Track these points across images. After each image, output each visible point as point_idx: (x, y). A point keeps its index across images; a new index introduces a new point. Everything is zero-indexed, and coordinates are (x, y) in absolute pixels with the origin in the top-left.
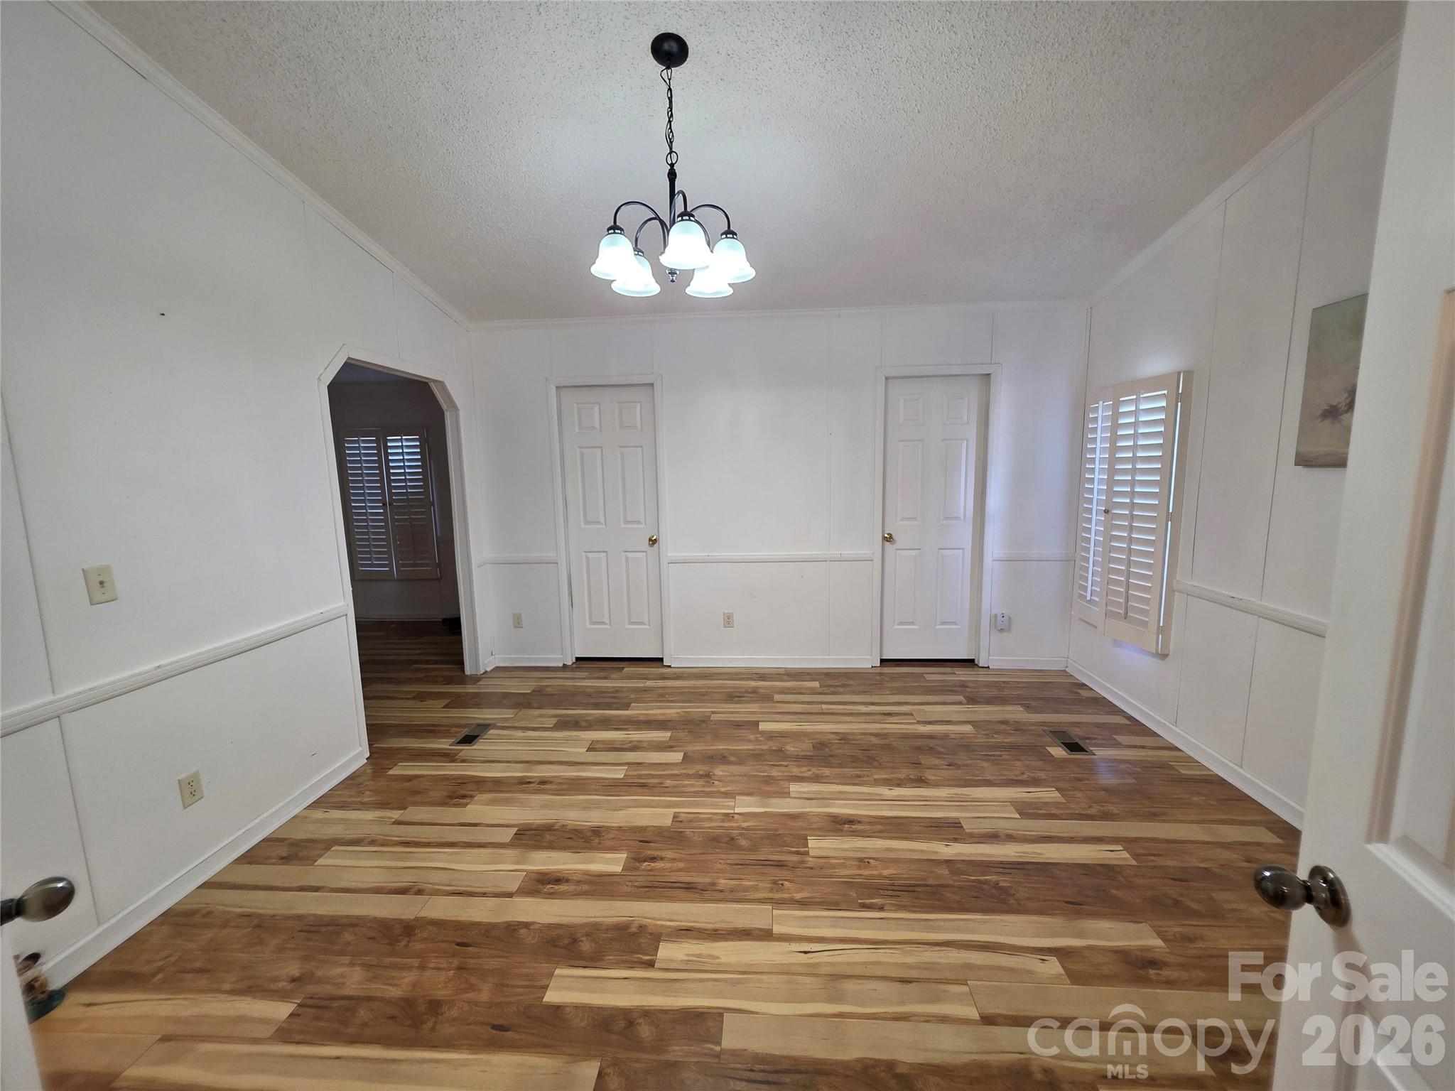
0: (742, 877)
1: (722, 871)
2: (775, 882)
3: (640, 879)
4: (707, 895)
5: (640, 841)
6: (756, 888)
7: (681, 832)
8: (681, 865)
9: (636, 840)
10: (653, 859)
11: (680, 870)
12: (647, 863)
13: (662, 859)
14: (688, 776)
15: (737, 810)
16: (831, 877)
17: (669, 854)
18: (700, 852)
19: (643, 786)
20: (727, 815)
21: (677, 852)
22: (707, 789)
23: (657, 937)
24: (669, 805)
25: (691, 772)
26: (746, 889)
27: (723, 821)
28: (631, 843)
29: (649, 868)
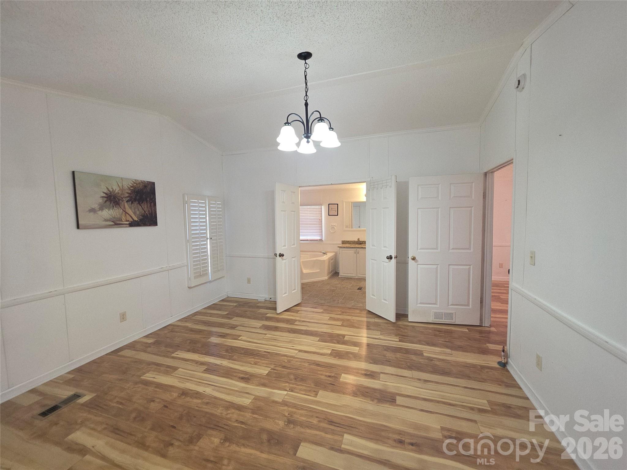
0: (299, 365)
1: (305, 368)
2: (289, 362)
3: (335, 370)
4: (313, 362)
5: (334, 385)
6: (297, 361)
7: (316, 386)
8: (319, 372)
9: (336, 386)
10: (329, 376)
11: (319, 371)
12: (332, 375)
13: (326, 376)
14: (302, 425)
15: (285, 393)
16: (271, 361)
17: (323, 377)
18: (310, 376)
19: (331, 422)
20: (292, 391)
21: (319, 377)
22: (294, 410)
23: (331, 354)
24: (318, 403)
25: (298, 429)
26: (299, 362)
27: (295, 388)
28: (338, 385)
29: (331, 373)
